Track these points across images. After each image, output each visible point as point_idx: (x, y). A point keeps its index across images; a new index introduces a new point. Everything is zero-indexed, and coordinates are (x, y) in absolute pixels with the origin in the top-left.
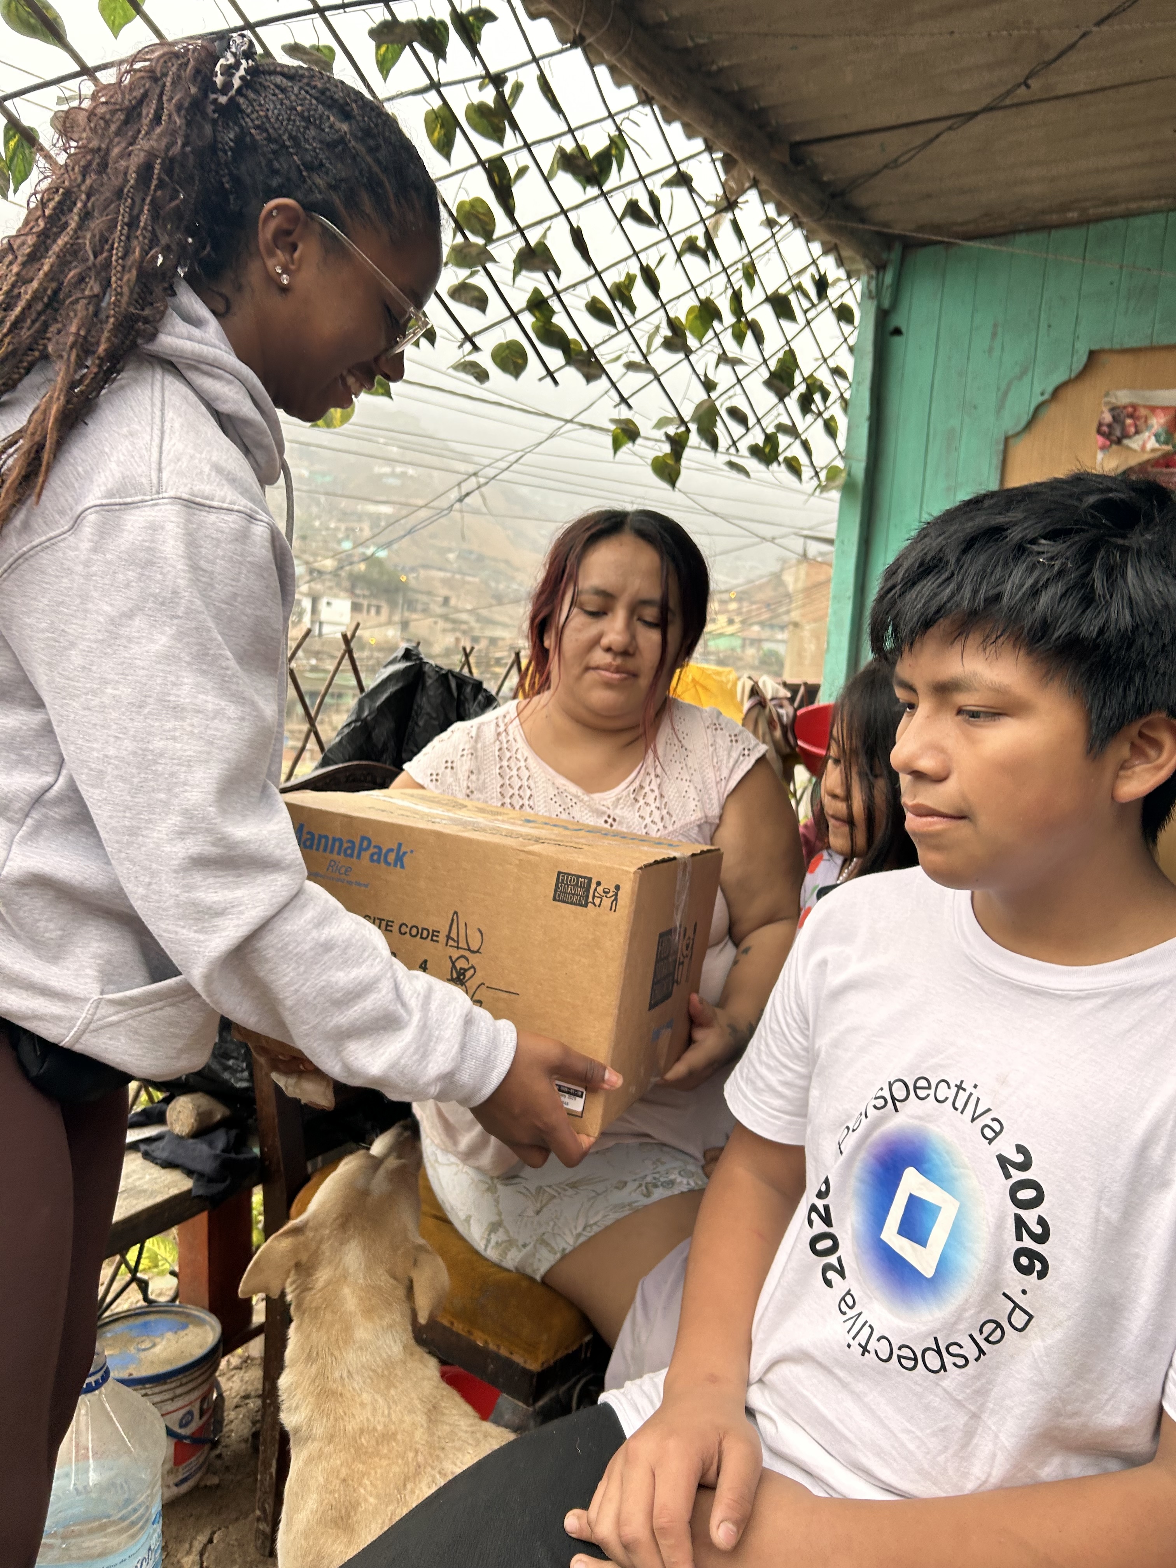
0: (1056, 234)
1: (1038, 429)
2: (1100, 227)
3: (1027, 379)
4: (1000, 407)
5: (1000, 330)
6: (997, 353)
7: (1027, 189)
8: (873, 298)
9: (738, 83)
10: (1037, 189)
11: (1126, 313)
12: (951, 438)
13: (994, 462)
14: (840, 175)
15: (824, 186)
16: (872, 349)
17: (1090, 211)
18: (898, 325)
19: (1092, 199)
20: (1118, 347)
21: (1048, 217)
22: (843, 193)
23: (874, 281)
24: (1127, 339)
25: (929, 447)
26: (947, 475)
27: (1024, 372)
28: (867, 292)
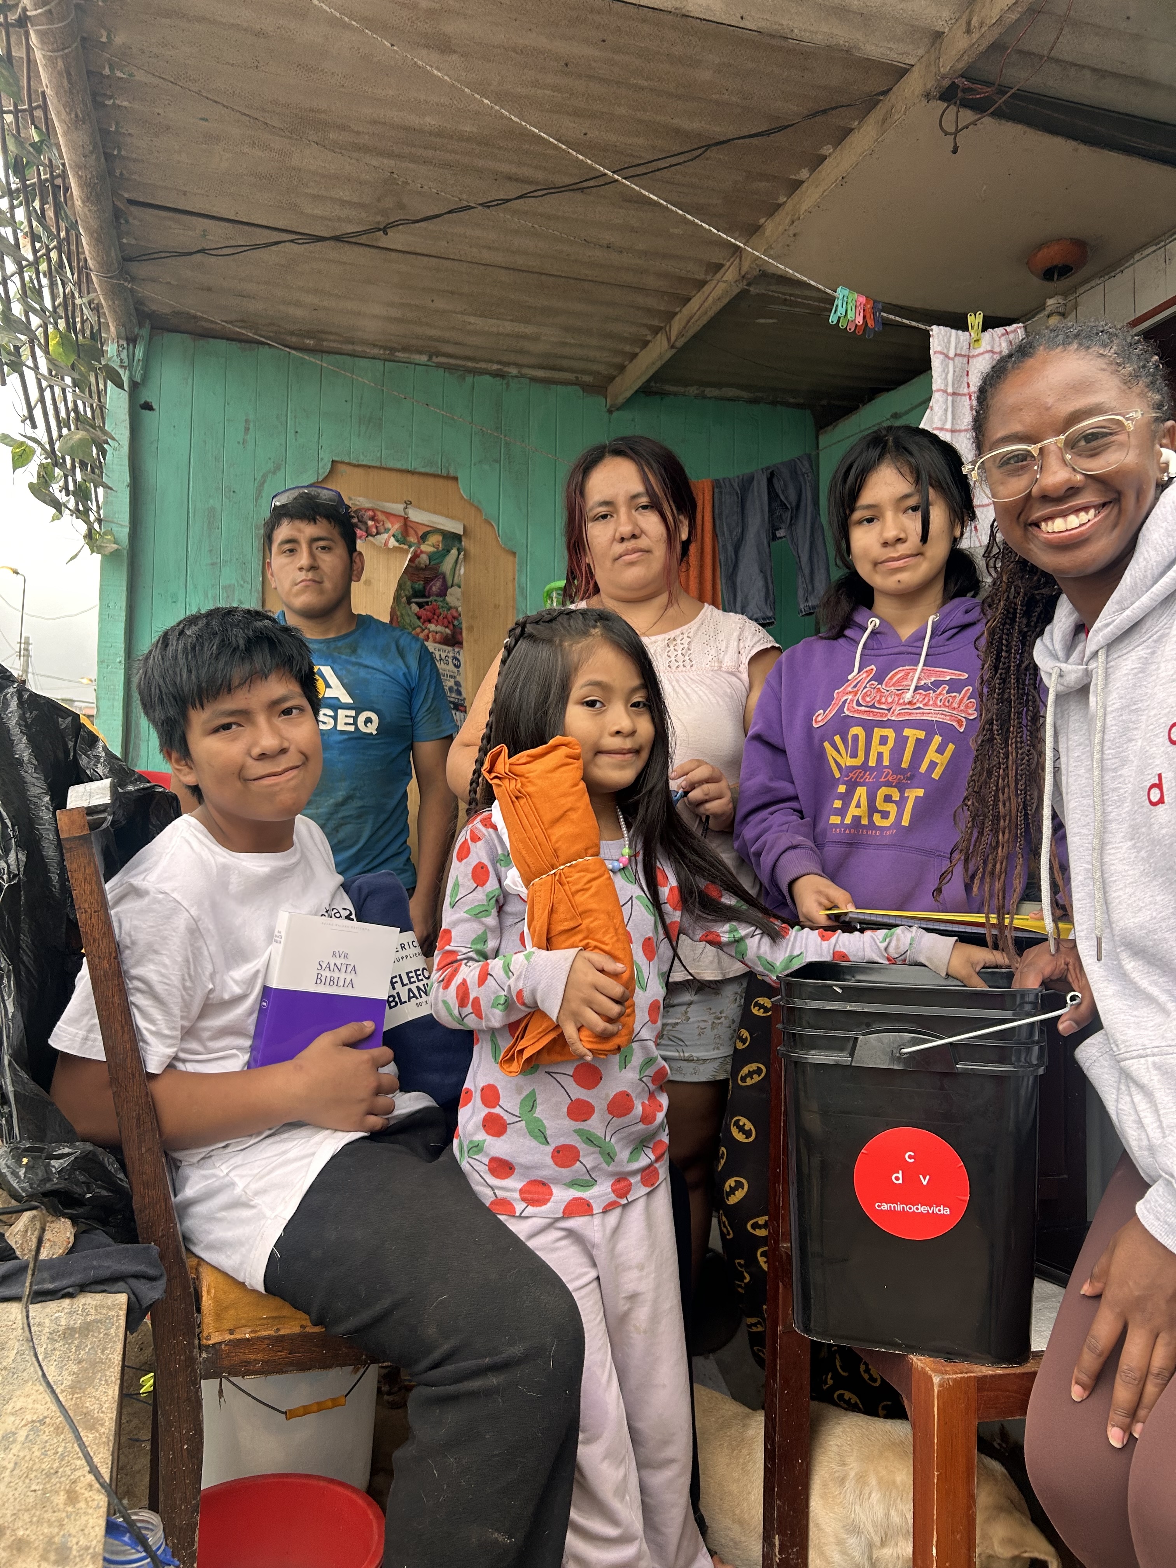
0: (296, 354)
2: (330, 358)
4: (257, 497)
5: (251, 426)
6: (250, 446)
7: (292, 310)
8: (125, 367)
9: (117, 124)
10: (299, 313)
11: (359, 435)
12: (212, 516)
13: (256, 544)
14: (143, 243)
15: (122, 247)
16: (127, 417)
17: (325, 343)
18: (149, 400)
19: (336, 334)
20: (355, 462)
21: (288, 338)
22: (131, 260)
23: (125, 351)
24: (362, 457)
25: (190, 523)
26: (211, 551)
27: (277, 468)
28: (118, 360)
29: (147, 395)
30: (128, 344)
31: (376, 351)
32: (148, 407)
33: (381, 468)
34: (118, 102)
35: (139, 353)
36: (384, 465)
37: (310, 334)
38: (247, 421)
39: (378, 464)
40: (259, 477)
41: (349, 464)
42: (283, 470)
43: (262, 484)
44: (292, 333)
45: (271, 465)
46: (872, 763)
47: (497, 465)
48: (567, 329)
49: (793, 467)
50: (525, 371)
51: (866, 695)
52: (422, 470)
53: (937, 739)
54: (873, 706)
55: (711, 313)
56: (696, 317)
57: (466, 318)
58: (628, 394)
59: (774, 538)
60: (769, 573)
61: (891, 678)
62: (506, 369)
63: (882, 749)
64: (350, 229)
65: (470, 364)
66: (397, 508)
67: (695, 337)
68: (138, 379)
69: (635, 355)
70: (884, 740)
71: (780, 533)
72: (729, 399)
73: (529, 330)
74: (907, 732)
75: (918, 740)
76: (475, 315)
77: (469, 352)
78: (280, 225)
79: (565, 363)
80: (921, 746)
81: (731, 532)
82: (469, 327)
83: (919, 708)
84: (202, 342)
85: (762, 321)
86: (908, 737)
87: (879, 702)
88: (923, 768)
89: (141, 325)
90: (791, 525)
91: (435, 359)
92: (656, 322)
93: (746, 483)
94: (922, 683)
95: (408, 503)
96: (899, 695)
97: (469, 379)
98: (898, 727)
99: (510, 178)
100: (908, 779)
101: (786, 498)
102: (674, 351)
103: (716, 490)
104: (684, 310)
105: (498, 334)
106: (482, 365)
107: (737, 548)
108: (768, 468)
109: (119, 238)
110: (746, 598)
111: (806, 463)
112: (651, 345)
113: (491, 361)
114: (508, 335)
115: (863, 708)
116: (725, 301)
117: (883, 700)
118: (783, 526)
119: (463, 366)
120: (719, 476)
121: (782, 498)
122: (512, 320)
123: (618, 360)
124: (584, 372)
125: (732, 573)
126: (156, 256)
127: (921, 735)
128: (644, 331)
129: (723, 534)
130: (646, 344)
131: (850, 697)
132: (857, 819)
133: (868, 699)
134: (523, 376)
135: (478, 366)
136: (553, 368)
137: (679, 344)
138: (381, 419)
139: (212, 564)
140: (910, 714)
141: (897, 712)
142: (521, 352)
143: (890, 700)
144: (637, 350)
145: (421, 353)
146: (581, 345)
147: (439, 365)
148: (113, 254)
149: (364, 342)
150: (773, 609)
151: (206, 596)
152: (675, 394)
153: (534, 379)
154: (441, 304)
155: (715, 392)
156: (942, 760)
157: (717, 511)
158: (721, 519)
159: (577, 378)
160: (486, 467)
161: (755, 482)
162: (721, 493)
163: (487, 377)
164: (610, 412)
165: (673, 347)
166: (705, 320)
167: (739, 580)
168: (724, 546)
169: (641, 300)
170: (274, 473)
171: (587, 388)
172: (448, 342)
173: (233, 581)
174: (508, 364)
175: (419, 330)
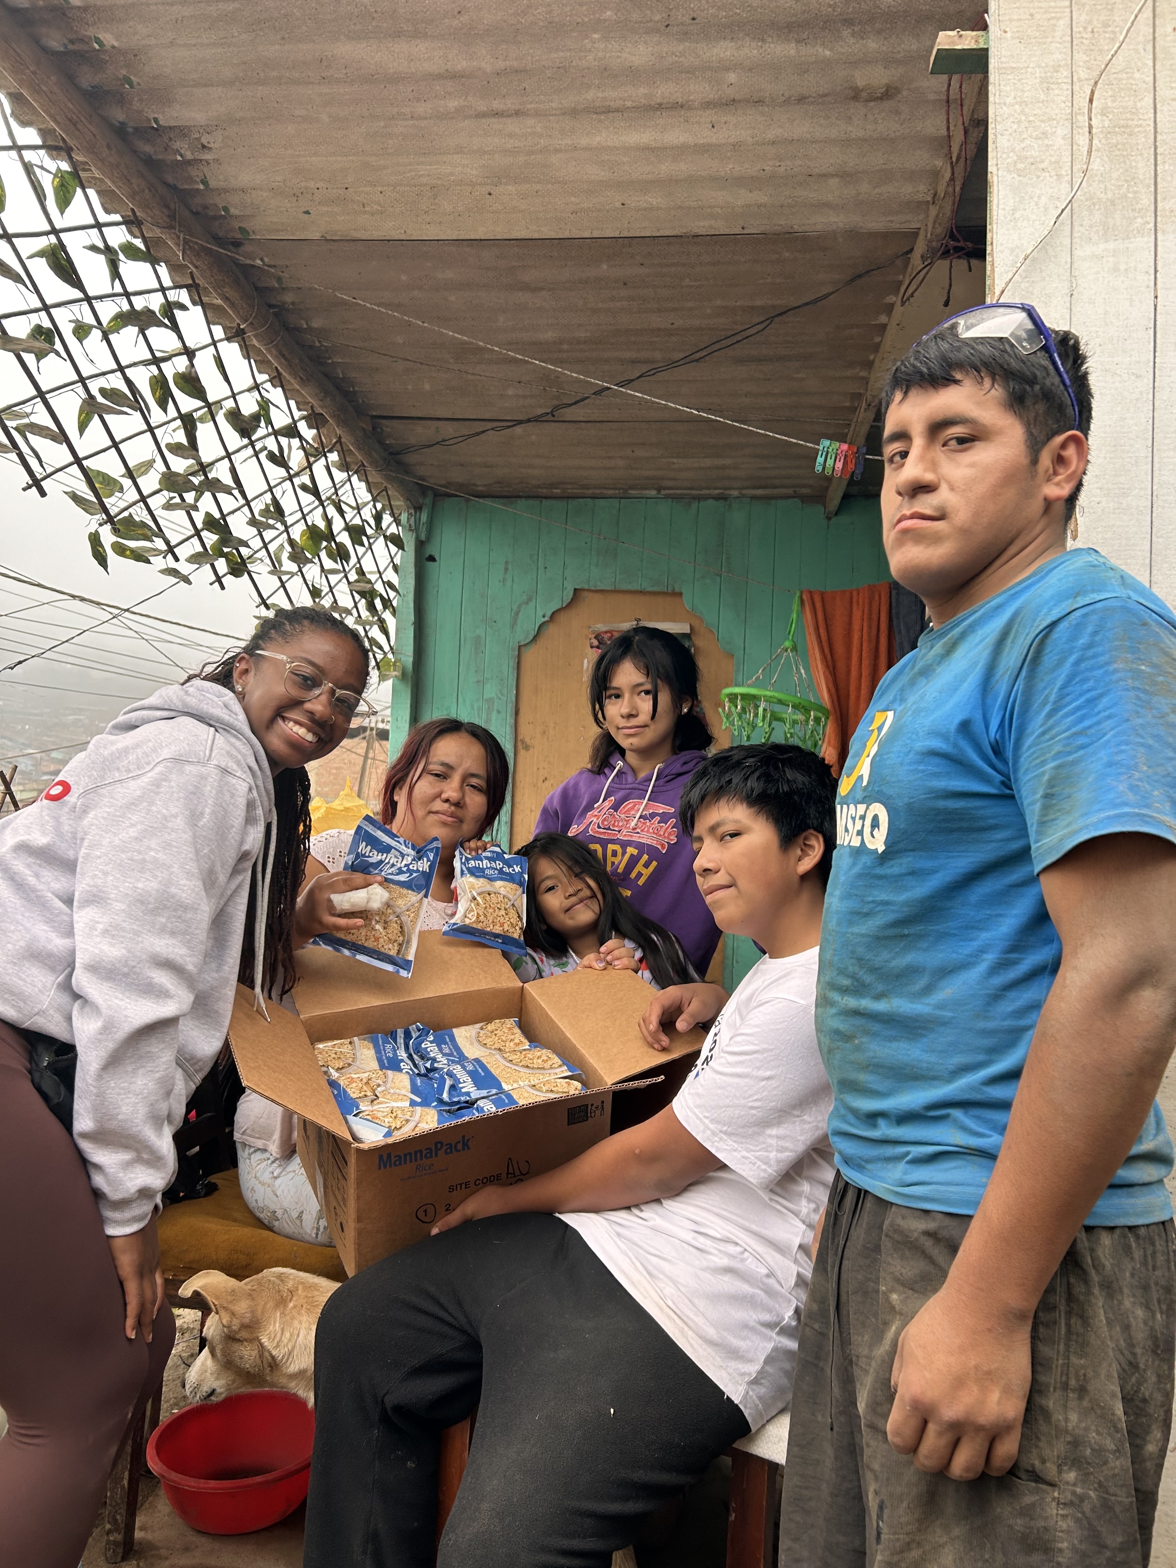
0: (545, 502)
1: (542, 641)
2: (575, 502)
3: (532, 604)
4: (513, 624)
5: (510, 567)
6: (509, 583)
7: (530, 471)
8: (413, 531)
9: (343, 374)
10: (536, 472)
11: (597, 565)
12: (478, 643)
13: (511, 664)
14: (400, 442)
15: (384, 446)
16: (413, 570)
17: (569, 491)
18: (432, 553)
19: (572, 484)
20: (594, 588)
21: (540, 490)
22: (398, 453)
23: (414, 518)
24: (599, 583)
25: (462, 649)
26: (476, 671)
27: (530, 599)
28: (408, 525)
29: (431, 550)
30: (416, 513)
31: (610, 492)
32: (432, 559)
33: (616, 591)
35: (424, 517)
36: (617, 589)
37: (553, 485)
38: (507, 563)
39: (613, 588)
40: (515, 607)
41: (589, 590)
42: (534, 601)
43: (517, 614)
44: (539, 487)
45: (525, 597)
47: (718, 579)
50: (745, 492)
51: (605, 820)
52: (650, 589)
53: (645, 857)
54: (609, 829)
57: (668, 460)
61: (625, 808)
62: (728, 492)
63: (614, 859)
64: (540, 411)
65: (694, 492)
68: (423, 537)
70: (614, 854)
75: (632, 855)
82: (674, 466)
83: (638, 833)
84: (472, 502)
87: (613, 825)
88: (633, 876)
89: (425, 496)
91: (663, 492)
94: (644, 813)
96: (628, 822)
97: (695, 505)
98: (624, 845)
99: (634, 362)
103: (894, 592)
105: (702, 468)
106: (707, 492)
109: (381, 442)
113: (708, 488)
114: (710, 468)
115: (602, 830)
117: (616, 824)
119: (687, 495)
122: (708, 457)
126: (415, 449)
127: (635, 852)
131: (595, 820)
133: (607, 822)
134: (744, 496)
135: (699, 493)
136: (767, 487)
138: (616, 550)
139: (478, 682)
140: (632, 836)
141: (624, 834)
142: (731, 478)
143: (620, 825)
145: (649, 489)
147: (667, 497)
149: (598, 487)
151: (473, 708)
153: (753, 498)
154: (641, 453)
156: (647, 872)
158: (897, 618)
159: (796, 492)
160: (708, 581)
162: (897, 593)
163: (711, 501)
164: (829, 519)
170: (527, 603)
171: (806, 499)
172: (665, 479)
173: (493, 695)
174: (730, 488)
175: (633, 473)
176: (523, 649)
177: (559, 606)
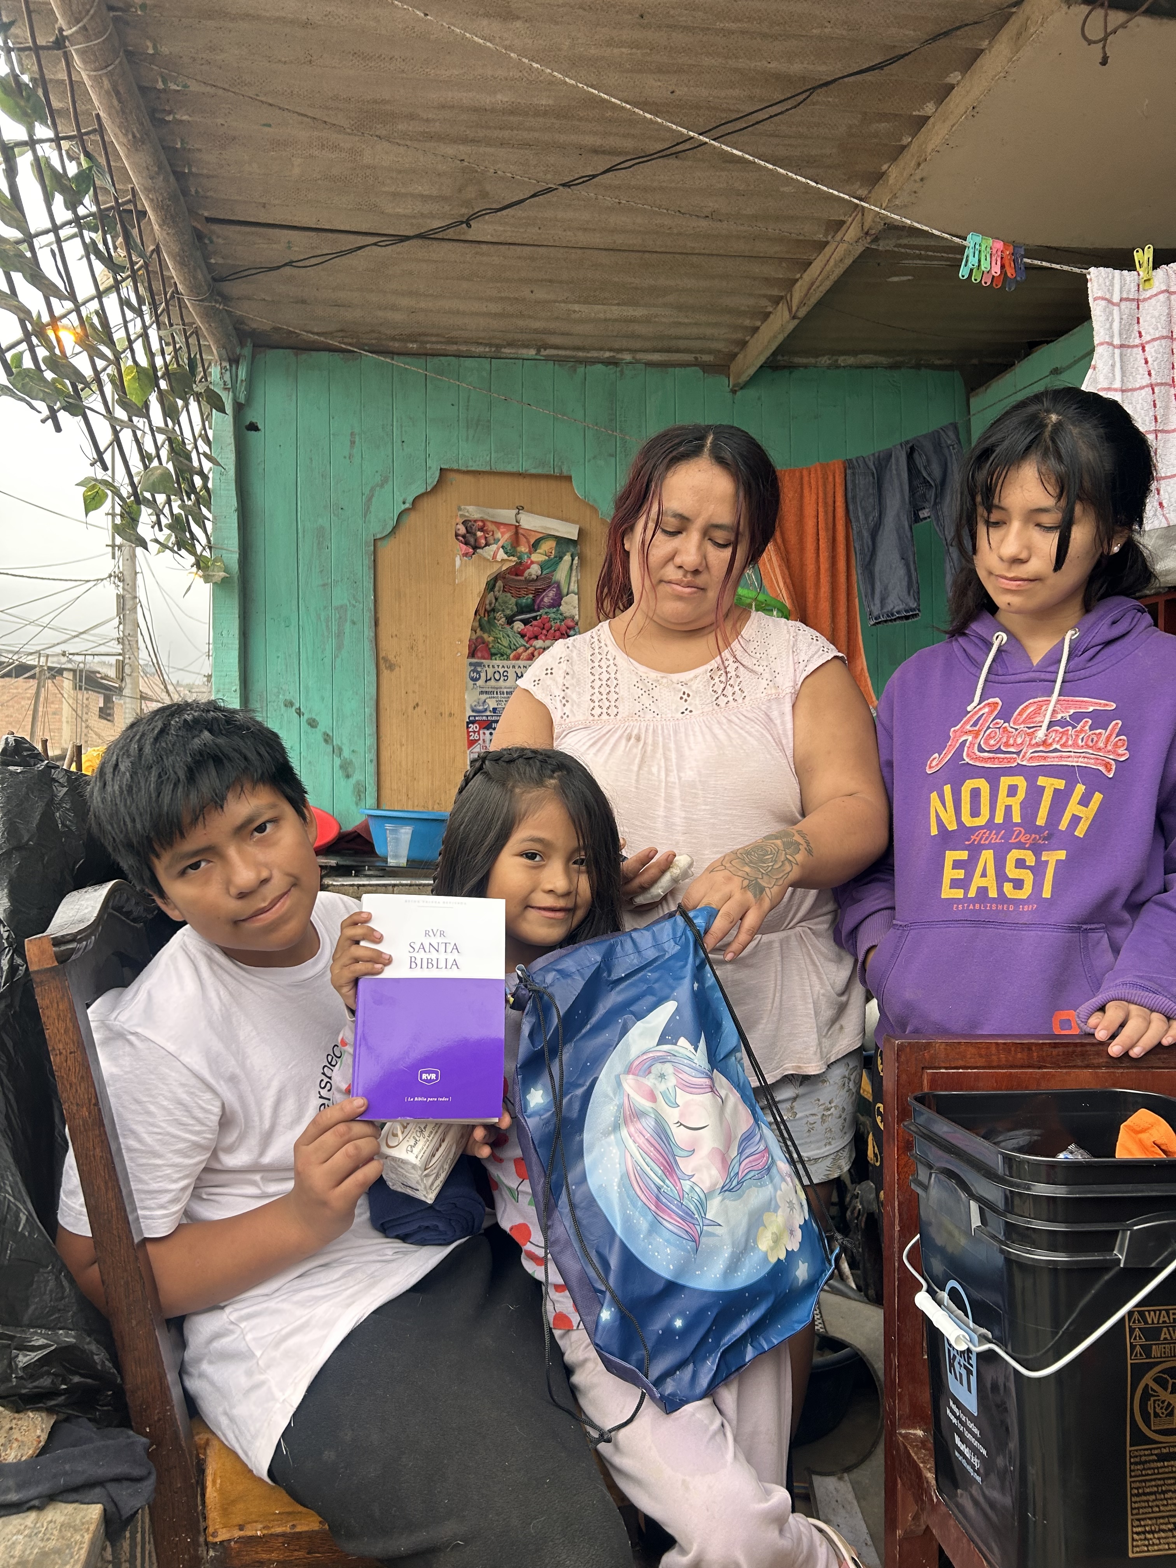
0: (398, 360)
1: (402, 534)
2: (436, 360)
3: (388, 487)
5: (357, 439)
6: (357, 460)
7: (390, 315)
8: (228, 389)
9: (182, 141)
10: (398, 317)
11: (467, 440)
12: (321, 534)
13: (366, 562)
14: (229, 261)
15: (210, 268)
16: (232, 441)
17: (428, 346)
18: (254, 421)
19: (437, 335)
20: (464, 469)
21: (391, 344)
22: (223, 279)
23: (228, 373)
24: (470, 463)
25: (300, 544)
26: (321, 571)
27: (385, 481)
28: (222, 383)
29: (252, 416)
30: (231, 366)
31: (480, 349)
32: (253, 427)
33: (492, 473)
34: (178, 117)
35: (242, 373)
36: (494, 469)
38: (352, 434)
39: (488, 469)
40: (367, 491)
41: (458, 471)
42: (390, 483)
43: (370, 499)
45: (378, 479)
46: (999, 819)
47: (613, 460)
48: (680, 308)
49: (936, 438)
50: (640, 356)
51: (989, 737)
52: (533, 471)
53: (1080, 789)
54: (999, 751)
55: (834, 277)
56: (817, 283)
57: (570, 306)
58: (752, 371)
59: (917, 519)
60: (911, 559)
61: (1020, 714)
62: (619, 356)
63: (1010, 801)
65: (581, 354)
66: (507, 515)
67: (819, 303)
68: (242, 399)
69: (756, 330)
70: (1012, 791)
71: (924, 514)
72: (866, 367)
73: (639, 312)
74: (1042, 781)
75: (1056, 791)
76: (578, 302)
77: (578, 342)
78: (364, 228)
79: (682, 344)
80: (1061, 799)
81: (866, 516)
82: (573, 316)
83: (1056, 750)
84: (304, 356)
85: (895, 279)
86: (1043, 788)
87: (1007, 744)
88: (1064, 825)
89: (242, 344)
90: (935, 504)
91: (544, 352)
92: (775, 292)
93: (883, 461)
94: (1059, 717)
95: (520, 508)
96: (1031, 735)
97: (581, 369)
98: (1031, 774)
99: (595, 151)
100: (1045, 839)
101: (929, 475)
102: (796, 322)
103: (849, 472)
104: (805, 276)
105: (605, 320)
106: (595, 354)
107: (874, 533)
108: (907, 442)
109: (206, 257)
110: (886, 589)
111: (951, 434)
112: (772, 316)
113: (601, 349)
114: (616, 320)
115: (986, 754)
116: (849, 261)
117: (1011, 741)
118: (926, 505)
119: (573, 357)
120: (852, 455)
121: (925, 474)
122: (618, 304)
123: (739, 335)
124: (702, 351)
125: (870, 562)
126: (246, 273)
127: (1061, 784)
128: (764, 302)
129: (858, 520)
130: (767, 315)
131: (970, 738)
132: (983, 891)
133: (992, 742)
134: (638, 362)
135: (589, 355)
136: (669, 350)
137: (802, 313)
138: (489, 421)
139: (324, 585)
140: (1045, 758)
141: (1028, 755)
142: (633, 336)
143: (1019, 741)
144: (758, 323)
145: (527, 347)
146: (696, 324)
147: (548, 359)
148: (200, 276)
149: (466, 342)
150: (918, 599)
151: (319, 617)
152: (806, 367)
153: (649, 364)
154: (541, 294)
155: (851, 360)
156: (1087, 814)
157: (850, 495)
158: (855, 503)
159: (696, 358)
160: (601, 463)
161: (893, 460)
162: (854, 474)
163: (600, 366)
164: (734, 392)
165: (794, 318)
166: (828, 284)
167: (877, 569)
168: (860, 533)
169: (757, 269)
170: (382, 486)
171: (707, 368)
172: (554, 333)
173: (346, 601)
174: (620, 350)
175: (521, 323)
176: (379, 543)
177: (423, 491)
